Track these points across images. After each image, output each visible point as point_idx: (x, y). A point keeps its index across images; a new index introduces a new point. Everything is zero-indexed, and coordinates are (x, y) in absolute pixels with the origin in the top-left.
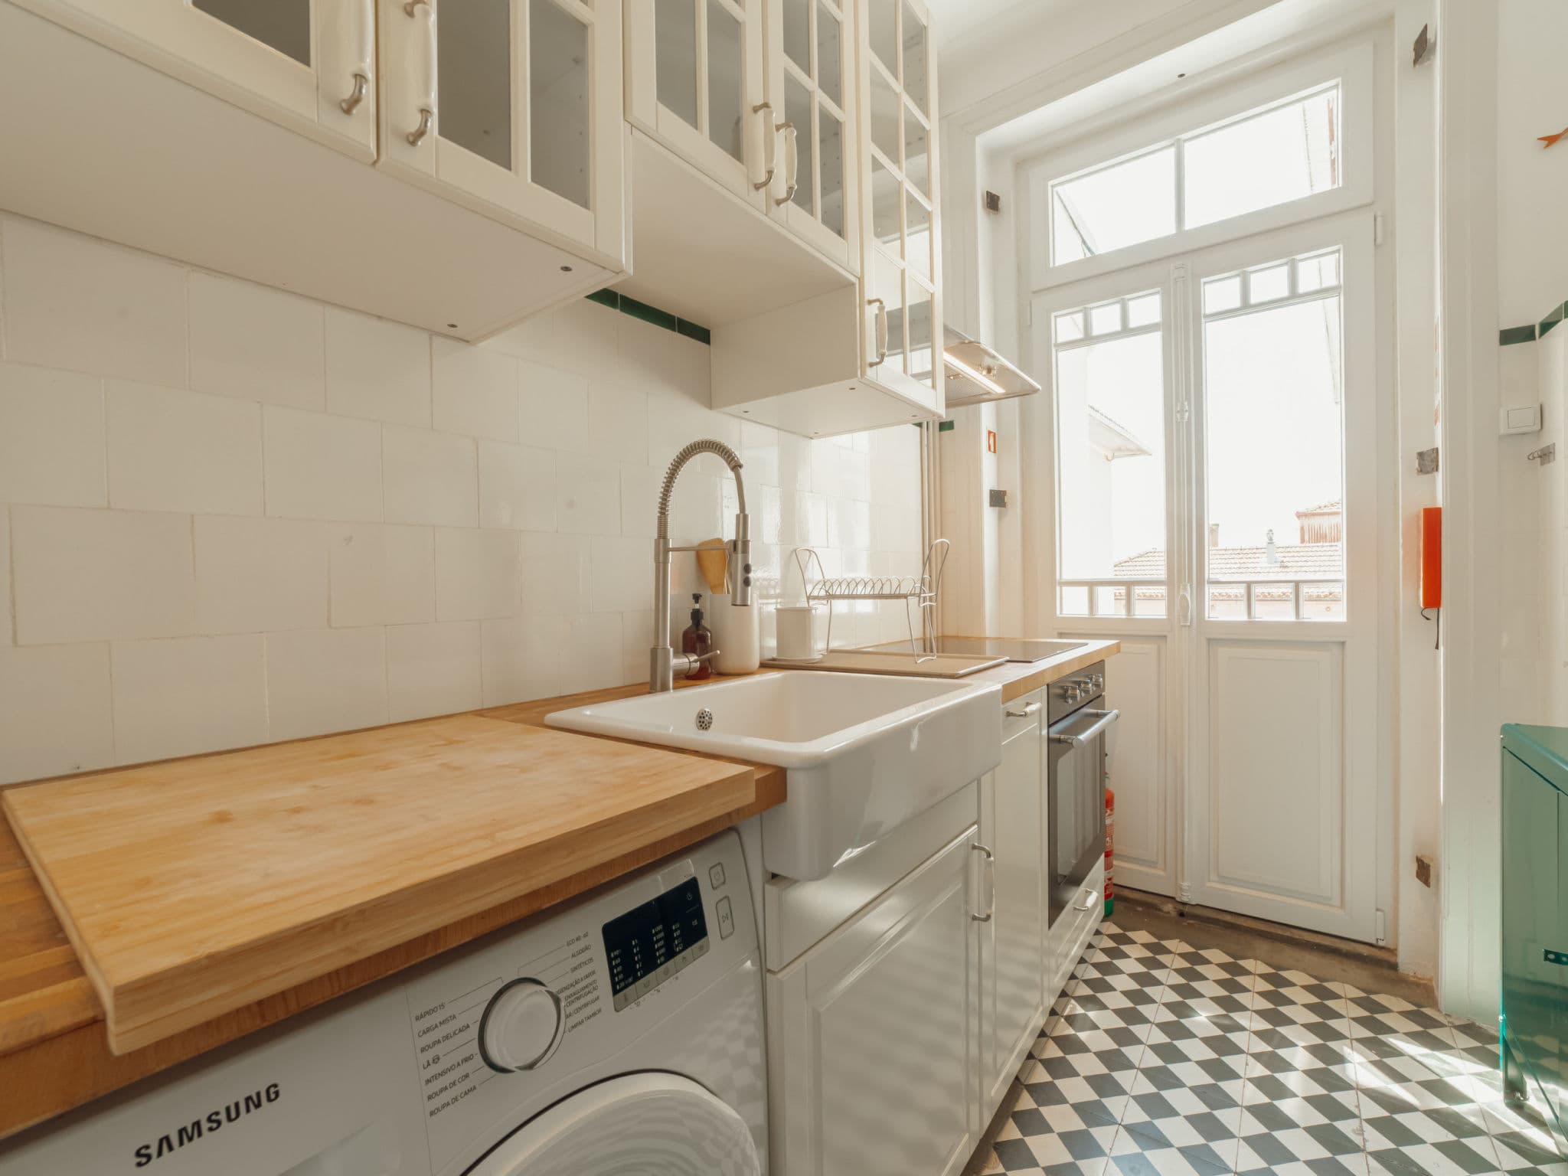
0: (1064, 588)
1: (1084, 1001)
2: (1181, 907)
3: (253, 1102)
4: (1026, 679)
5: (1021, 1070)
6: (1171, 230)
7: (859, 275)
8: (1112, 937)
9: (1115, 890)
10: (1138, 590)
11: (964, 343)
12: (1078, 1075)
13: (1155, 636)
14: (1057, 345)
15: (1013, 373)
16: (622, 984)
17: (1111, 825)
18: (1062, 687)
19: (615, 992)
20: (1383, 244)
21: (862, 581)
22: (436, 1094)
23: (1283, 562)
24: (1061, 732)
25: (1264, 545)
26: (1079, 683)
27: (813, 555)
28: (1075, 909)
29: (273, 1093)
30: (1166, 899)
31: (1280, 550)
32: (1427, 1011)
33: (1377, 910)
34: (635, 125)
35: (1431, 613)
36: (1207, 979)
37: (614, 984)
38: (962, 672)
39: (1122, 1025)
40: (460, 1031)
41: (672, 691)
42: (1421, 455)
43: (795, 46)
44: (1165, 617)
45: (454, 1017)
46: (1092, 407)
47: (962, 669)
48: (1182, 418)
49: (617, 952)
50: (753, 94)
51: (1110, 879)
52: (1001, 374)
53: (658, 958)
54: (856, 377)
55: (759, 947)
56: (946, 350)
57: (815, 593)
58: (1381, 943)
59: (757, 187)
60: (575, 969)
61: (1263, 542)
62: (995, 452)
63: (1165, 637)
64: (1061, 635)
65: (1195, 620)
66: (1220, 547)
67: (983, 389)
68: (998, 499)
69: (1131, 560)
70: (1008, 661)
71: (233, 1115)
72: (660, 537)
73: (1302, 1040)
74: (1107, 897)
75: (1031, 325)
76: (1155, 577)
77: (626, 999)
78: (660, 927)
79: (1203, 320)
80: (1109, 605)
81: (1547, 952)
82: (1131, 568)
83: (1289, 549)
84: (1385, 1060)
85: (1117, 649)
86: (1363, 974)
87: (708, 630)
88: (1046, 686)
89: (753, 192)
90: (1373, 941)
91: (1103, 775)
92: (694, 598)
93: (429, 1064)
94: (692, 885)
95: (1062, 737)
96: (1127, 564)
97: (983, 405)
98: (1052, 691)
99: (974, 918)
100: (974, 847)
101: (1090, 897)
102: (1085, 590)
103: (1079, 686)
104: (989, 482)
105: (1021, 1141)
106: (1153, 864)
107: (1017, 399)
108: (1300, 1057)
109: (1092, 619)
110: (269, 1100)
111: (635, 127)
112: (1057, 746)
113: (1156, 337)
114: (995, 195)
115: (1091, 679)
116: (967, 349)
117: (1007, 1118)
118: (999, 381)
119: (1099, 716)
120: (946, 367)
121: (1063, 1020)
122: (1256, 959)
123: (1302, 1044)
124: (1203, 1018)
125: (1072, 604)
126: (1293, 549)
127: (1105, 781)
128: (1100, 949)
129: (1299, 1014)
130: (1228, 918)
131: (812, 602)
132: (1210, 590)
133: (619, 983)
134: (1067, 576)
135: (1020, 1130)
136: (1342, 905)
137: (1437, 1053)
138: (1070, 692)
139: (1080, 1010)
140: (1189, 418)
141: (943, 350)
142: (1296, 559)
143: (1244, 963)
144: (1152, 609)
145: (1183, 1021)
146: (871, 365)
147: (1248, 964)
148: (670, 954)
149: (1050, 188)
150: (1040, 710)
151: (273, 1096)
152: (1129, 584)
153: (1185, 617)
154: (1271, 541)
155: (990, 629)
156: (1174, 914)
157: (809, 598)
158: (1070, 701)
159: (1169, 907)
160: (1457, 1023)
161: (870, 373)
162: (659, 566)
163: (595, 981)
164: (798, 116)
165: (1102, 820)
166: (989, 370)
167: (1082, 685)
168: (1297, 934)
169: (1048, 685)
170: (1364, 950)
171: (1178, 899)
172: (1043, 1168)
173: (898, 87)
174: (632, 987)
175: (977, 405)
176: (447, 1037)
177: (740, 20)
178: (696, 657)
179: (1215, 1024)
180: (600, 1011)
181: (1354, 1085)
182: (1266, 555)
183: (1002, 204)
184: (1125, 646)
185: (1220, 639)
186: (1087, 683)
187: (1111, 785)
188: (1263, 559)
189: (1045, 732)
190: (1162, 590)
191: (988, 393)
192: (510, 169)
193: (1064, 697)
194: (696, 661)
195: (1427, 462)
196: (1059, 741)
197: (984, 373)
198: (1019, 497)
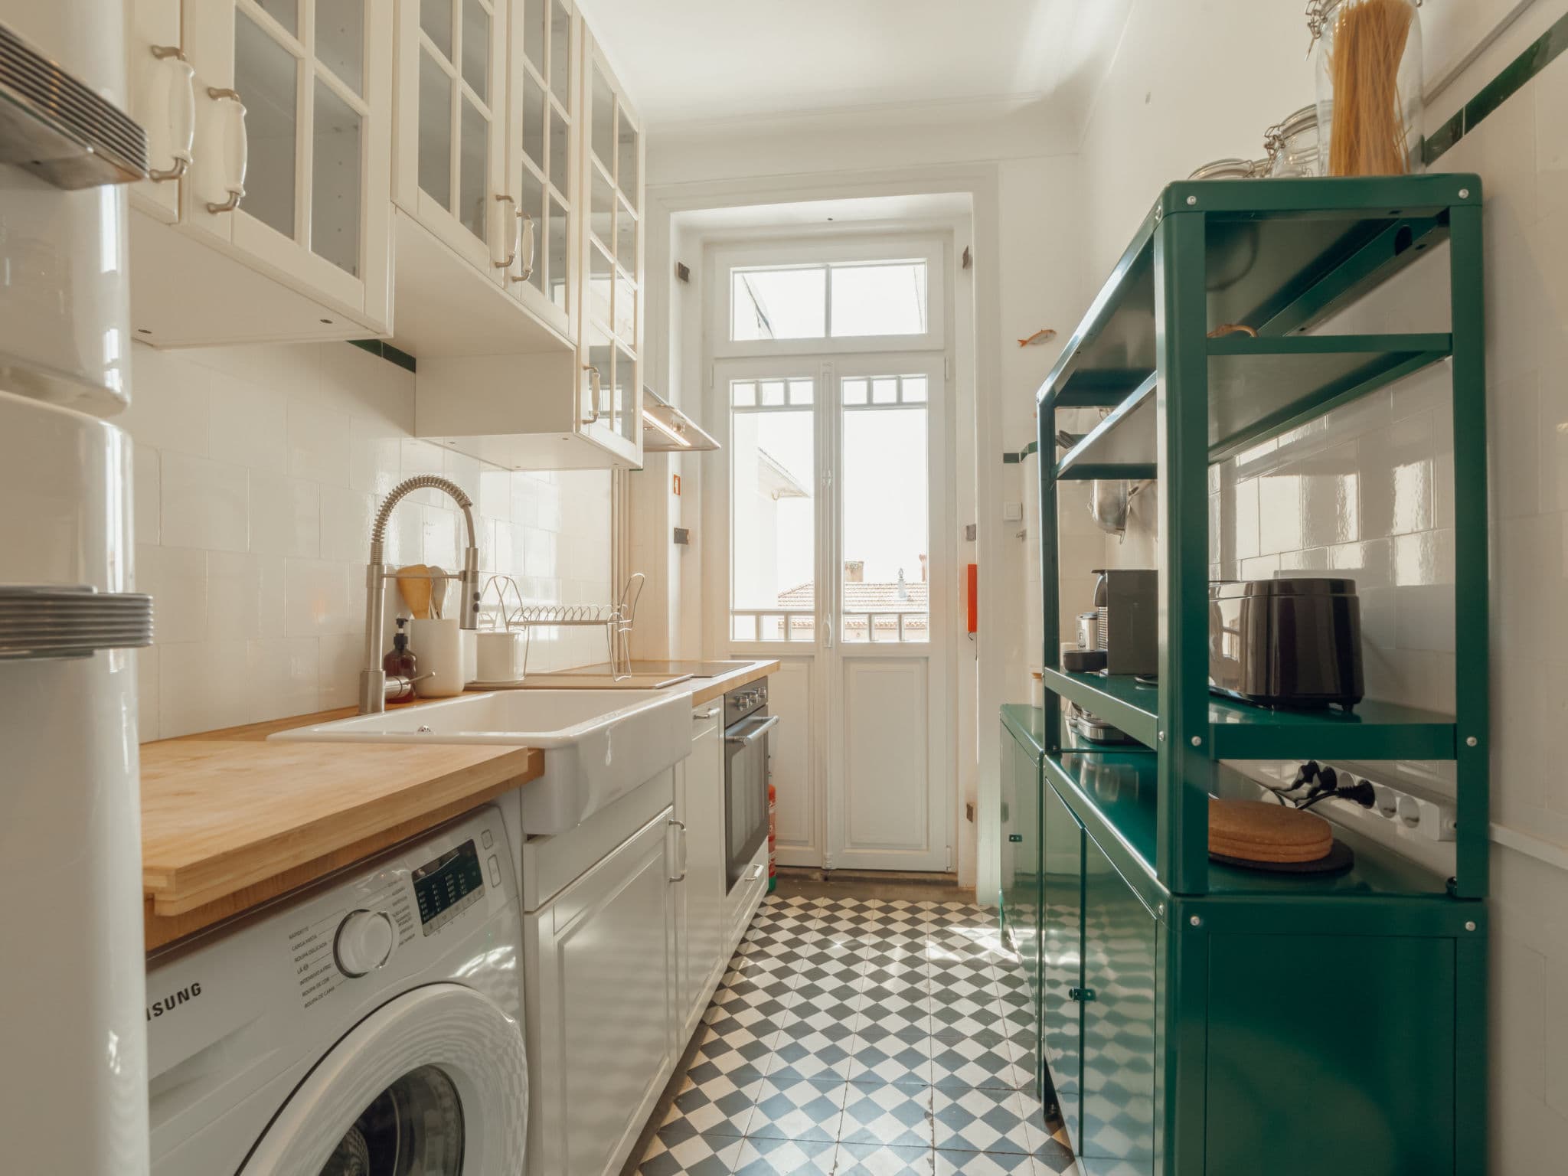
0: (736, 617)
1: (753, 956)
2: (825, 873)
3: (183, 996)
4: (709, 689)
5: (704, 1016)
6: (822, 334)
7: (577, 344)
8: (775, 906)
9: (779, 870)
10: (795, 619)
11: (660, 406)
12: (751, 1007)
13: (804, 656)
14: (734, 408)
15: (697, 431)
16: (428, 917)
17: (774, 814)
18: (735, 698)
19: (424, 922)
20: (949, 378)
21: (554, 610)
22: (308, 992)
23: (910, 596)
24: (734, 735)
25: (897, 581)
26: (748, 694)
27: (510, 582)
28: (746, 880)
29: (196, 990)
30: (814, 870)
31: (908, 586)
32: (971, 906)
33: (947, 846)
34: (400, 206)
35: (972, 635)
36: (842, 919)
37: (422, 916)
38: (657, 685)
39: (783, 964)
40: (321, 947)
41: (383, 712)
42: (968, 527)
43: (532, 144)
44: (813, 641)
45: (316, 937)
46: (761, 450)
47: (657, 683)
48: (827, 482)
49: (422, 893)
50: (496, 183)
51: (773, 860)
52: (689, 432)
53: (450, 899)
54: (572, 431)
55: (518, 896)
56: (645, 409)
57: (515, 619)
58: (950, 870)
59: (498, 265)
60: (395, 904)
61: (896, 580)
62: (679, 494)
63: (813, 657)
64: (733, 657)
65: (834, 642)
66: (864, 583)
67: (672, 440)
68: (681, 536)
69: (793, 591)
70: (693, 677)
71: (171, 1005)
72: (373, 563)
73: (900, 943)
74: (771, 875)
75: (712, 387)
76: (806, 608)
77: (431, 927)
78: (450, 876)
79: (842, 409)
80: (772, 631)
81: (1011, 836)
82: (793, 599)
83: (914, 586)
84: (946, 941)
85: (777, 667)
86: (937, 893)
87: (414, 655)
88: (723, 696)
89: (494, 269)
90: (944, 870)
91: (766, 773)
92: (397, 623)
93: (301, 971)
94: (470, 845)
95: (735, 738)
96: (789, 595)
97: (671, 454)
98: (728, 701)
99: (671, 881)
100: (671, 823)
101: (758, 869)
102: (753, 618)
103: (749, 697)
104: (673, 521)
105: (709, 1063)
106: (805, 843)
107: (699, 453)
108: (898, 953)
109: (759, 643)
110: (195, 995)
111: (400, 208)
112: (732, 746)
113: (810, 415)
114: (685, 267)
115: (757, 691)
116: (661, 409)
117: (697, 1052)
118: (686, 436)
119: (763, 722)
120: (644, 422)
121: (738, 973)
122: (874, 899)
123: (899, 945)
124: (838, 945)
125: (743, 630)
126: (917, 586)
127: (768, 779)
128: (766, 917)
129: (899, 927)
130: (857, 874)
131: (511, 628)
132: (845, 620)
133: (425, 915)
134: (738, 606)
135: (707, 1056)
136: (928, 850)
137: (973, 929)
138: (741, 701)
139: (751, 963)
140: (831, 484)
141: (642, 408)
142: (919, 594)
143: (867, 903)
144: (804, 635)
145: (826, 951)
146: (585, 422)
147: (868, 904)
148: (459, 897)
149: (731, 273)
150: (718, 714)
151: (196, 992)
152: (787, 614)
153: (827, 640)
154: (901, 579)
155: (672, 654)
156: (820, 879)
157: (508, 624)
158: (741, 709)
159: (817, 876)
160: (985, 908)
161: (584, 429)
162: (372, 592)
163: (409, 913)
164: (533, 205)
165: (766, 810)
166: (679, 428)
167: (751, 696)
168: (900, 876)
169: (724, 695)
170: (940, 877)
171: (824, 868)
172: (726, 1075)
173: (613, 183)
174: (435, 919)
175: (665, 453)
176: (312, 951)
177: (488, 120)
178: (407, 680)
179: (846, 947)
180: (414, 935)
181: (927, 960)
182: (897, 591)
183: (691, 275)
184: (782, 665)
185: (853, 657)
186: (754, 694)
187: (774, 781)
188: (896, 593)
189: (722, 736)
190: (810, 620)
191: (677, 444)
192: (292, 237)
193: (736, 705)
194: (407, 683)
195: (971, 533)
196: (733, 741)
197: (675, 429)
198: (699, 536)
